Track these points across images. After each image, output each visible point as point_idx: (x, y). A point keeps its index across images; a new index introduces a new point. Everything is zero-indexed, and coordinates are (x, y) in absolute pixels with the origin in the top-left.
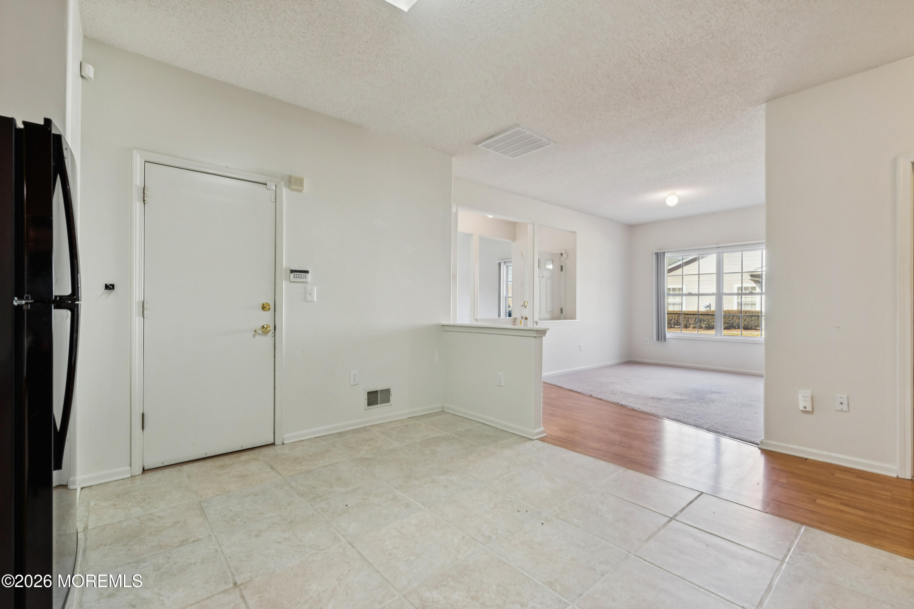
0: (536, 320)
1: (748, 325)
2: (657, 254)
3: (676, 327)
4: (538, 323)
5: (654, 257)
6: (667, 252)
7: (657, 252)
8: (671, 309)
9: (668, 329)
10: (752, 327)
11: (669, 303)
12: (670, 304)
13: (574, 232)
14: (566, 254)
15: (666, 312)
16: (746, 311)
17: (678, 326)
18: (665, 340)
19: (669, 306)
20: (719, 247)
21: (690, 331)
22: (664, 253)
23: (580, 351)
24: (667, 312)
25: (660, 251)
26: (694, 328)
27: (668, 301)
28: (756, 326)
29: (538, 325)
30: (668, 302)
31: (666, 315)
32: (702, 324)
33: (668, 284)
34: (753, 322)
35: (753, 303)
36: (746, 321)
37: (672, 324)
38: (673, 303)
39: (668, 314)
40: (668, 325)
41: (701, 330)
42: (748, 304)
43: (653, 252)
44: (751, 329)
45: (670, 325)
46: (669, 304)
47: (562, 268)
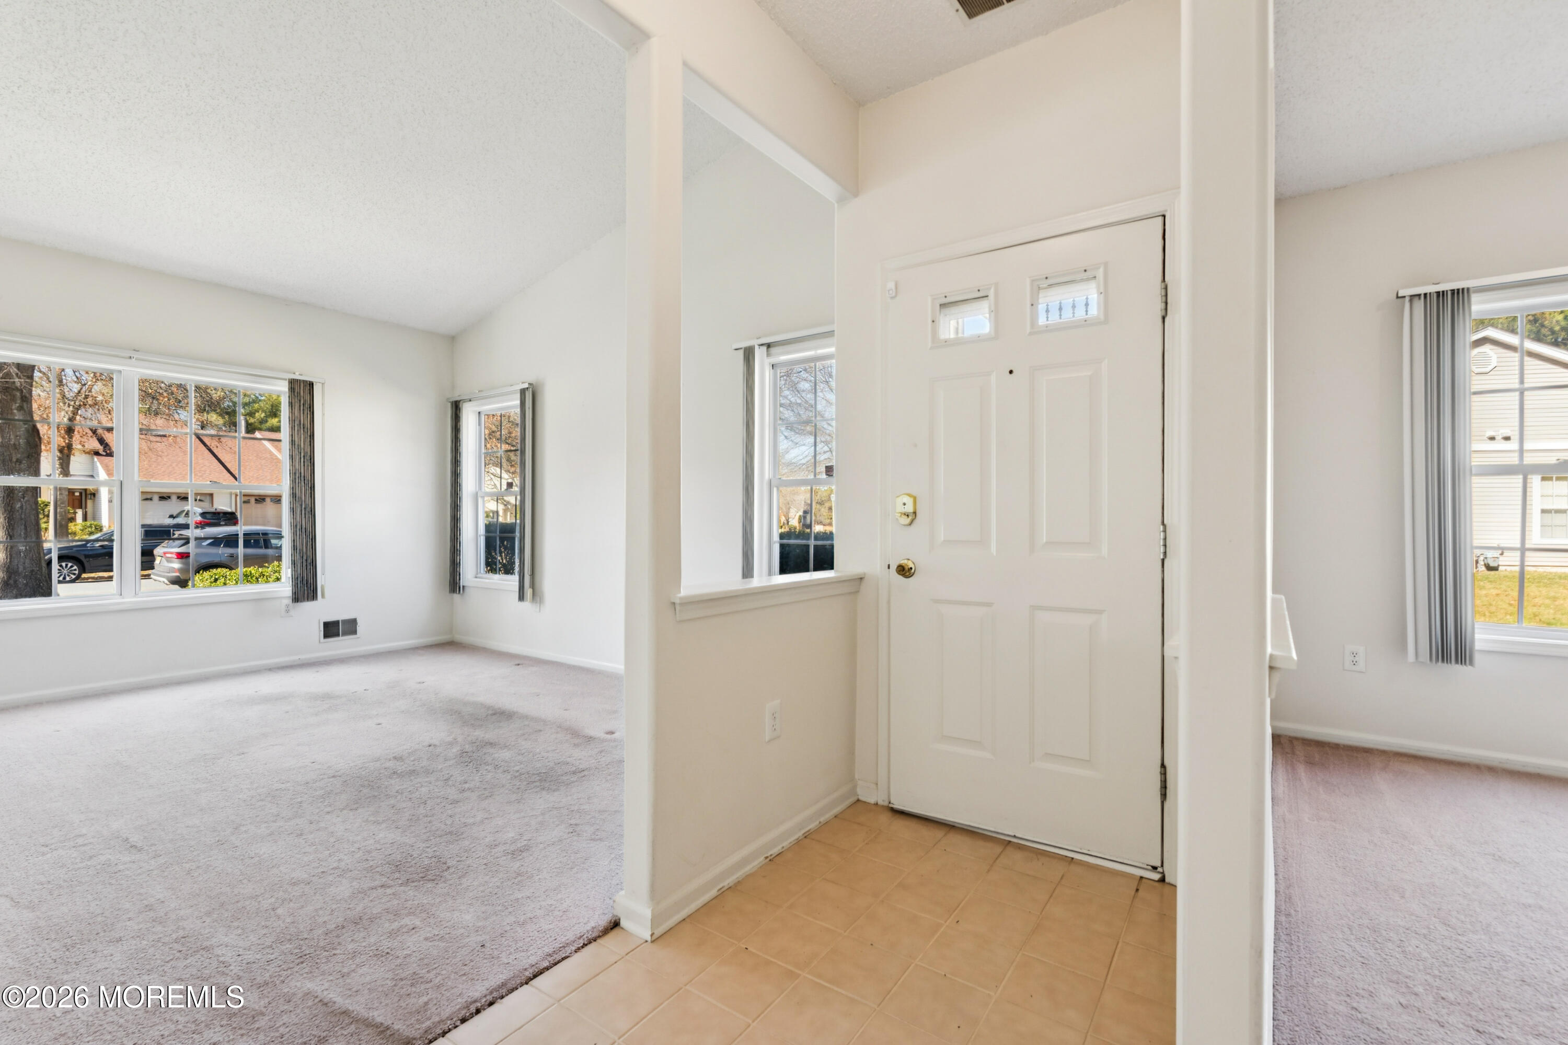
47: (1166, 295)
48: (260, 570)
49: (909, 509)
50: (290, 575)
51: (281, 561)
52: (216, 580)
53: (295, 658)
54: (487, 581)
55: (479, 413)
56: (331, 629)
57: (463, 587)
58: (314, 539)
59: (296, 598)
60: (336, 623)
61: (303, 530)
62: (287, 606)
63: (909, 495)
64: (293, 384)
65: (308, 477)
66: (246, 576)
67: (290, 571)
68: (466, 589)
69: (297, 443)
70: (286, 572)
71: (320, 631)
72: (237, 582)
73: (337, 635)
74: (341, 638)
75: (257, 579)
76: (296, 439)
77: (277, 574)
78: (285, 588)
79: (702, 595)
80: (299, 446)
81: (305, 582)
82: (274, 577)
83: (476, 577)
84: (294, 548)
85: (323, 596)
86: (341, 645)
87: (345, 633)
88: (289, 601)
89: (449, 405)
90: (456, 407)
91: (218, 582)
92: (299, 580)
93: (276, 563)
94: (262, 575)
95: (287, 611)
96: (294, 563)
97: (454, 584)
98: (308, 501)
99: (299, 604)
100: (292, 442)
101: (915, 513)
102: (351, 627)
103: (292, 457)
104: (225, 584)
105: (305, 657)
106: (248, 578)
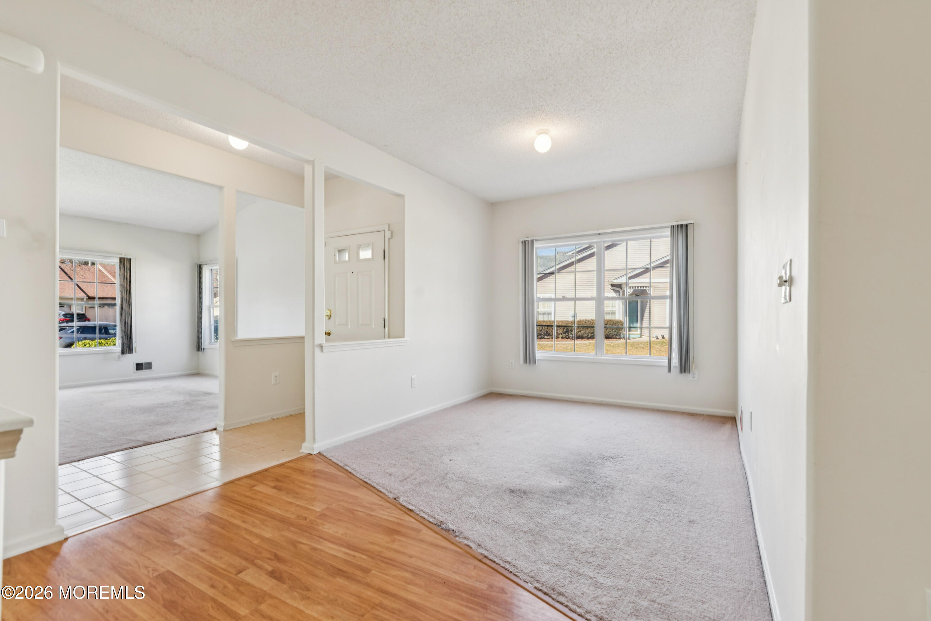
0: (320, 343)
1: (609, 334)
2: (524, 242)
3: (546, 337)
4: (324, 348)
5: (521, 246)
6: (536, 240)
7: (523, 240)
8: (541, 318)
9: (538, 340)
10: (613, 335)
11: (540, 312)
12: (540, 314)
13: (401, 196)
14: (390, 232)
15: (535, 324)
16: (608, 320)
17: (547, 336)
18: (534, 362)
19: (540, 315)
20: (599, 234)
21: (559, 341)
22: (533, 241)
23: (411, 387)
24: (537, 322)
25: (528, 239)
26: (562, 338)
27: (538, 310)
28: (616, 335)
29: (324, 350)
30: (538, 312)
31: (536, 327)
32: (570, 334)
33: (538, 293)
34: (614, 331)
35: (613, 312)
36: (608, 331)
37: (542, 334)
38: (543, 312)
39: (537, 326)
40: (538, 336)
41: (569, 340)
42: (609, 313)
43: (519, 240)
44: (611, 338)
45: (540, 335)
46: (538, 313)
47: (384, 254)
48: (106, 341)
49: (329, 314)
50: (120, 343)
51: (116, 337)
52: (85, 345)
53: (123, 378)
54: (213, 345)
55: (211, 270)
56: (139, 367)
57: (204, 348)
58: (131, 327)
59: (123, 353)
60: (142, 364)
61: (126, 323)
62: (119, 356)
63: (329, 310)
64: (122, 260)
65: (128, 299)
66: (100, 343)
67: (120, 341)
68: (205, 349)
69: (123, 285)
70: (118, 341)
71: (134, 367)
72: (95, 346)
73: (142, 369)
74: (144, 371)
75: (105, 345)
76: (123, 283)
77: (114, 343)
78: (118, 348)
79: (244, 339)
80: (124, 286)
81: (127, 345)
82: (113, 344)
83: (210, 344)
84: (122, 331)
85: (136, 352)
86: (144, 373)
87: (146, 368)
88: (120, 354)
89: (197, 266)
90: (200, 267)
91: (86, 346)
92: (124, 344)
93: (113, 338)
94: (107, 343)
95: (119, 358)
96: (122, 337)
97: (199, 347)
98: (129, 310)
99: (124, 355)
100: (121, 285)
101: (331, 315)
102: (149, 366)
103: (121, 291)
104: (89, 347)
105: (127, 378)
106: (100, 344)
